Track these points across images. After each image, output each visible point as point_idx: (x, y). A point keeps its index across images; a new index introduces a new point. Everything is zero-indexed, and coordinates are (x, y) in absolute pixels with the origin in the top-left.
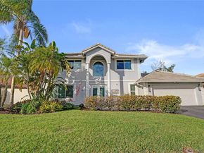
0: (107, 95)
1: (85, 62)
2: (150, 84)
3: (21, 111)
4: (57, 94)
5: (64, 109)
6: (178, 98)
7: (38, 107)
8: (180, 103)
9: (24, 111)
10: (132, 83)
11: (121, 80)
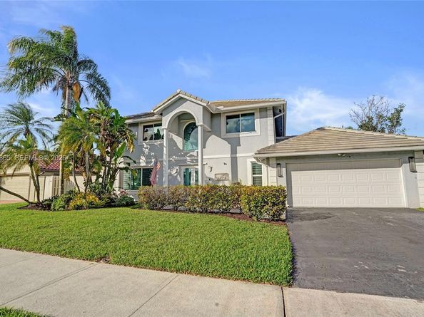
2: (278, 161)
4: (131, 183)
11: (234, 156)
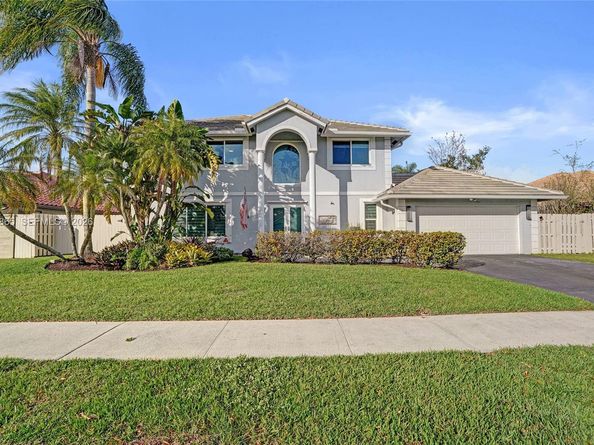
0: (309, 229)
1: (253, 147)
2: (409, 204)
3: (128, 265)
4: (187, 227)
5: (215, 260)
6: (461, 237)
7: (161, 257)
8: (462, 248)
9: (133, 263)
10: (370, 200)
11: (343, 193)
